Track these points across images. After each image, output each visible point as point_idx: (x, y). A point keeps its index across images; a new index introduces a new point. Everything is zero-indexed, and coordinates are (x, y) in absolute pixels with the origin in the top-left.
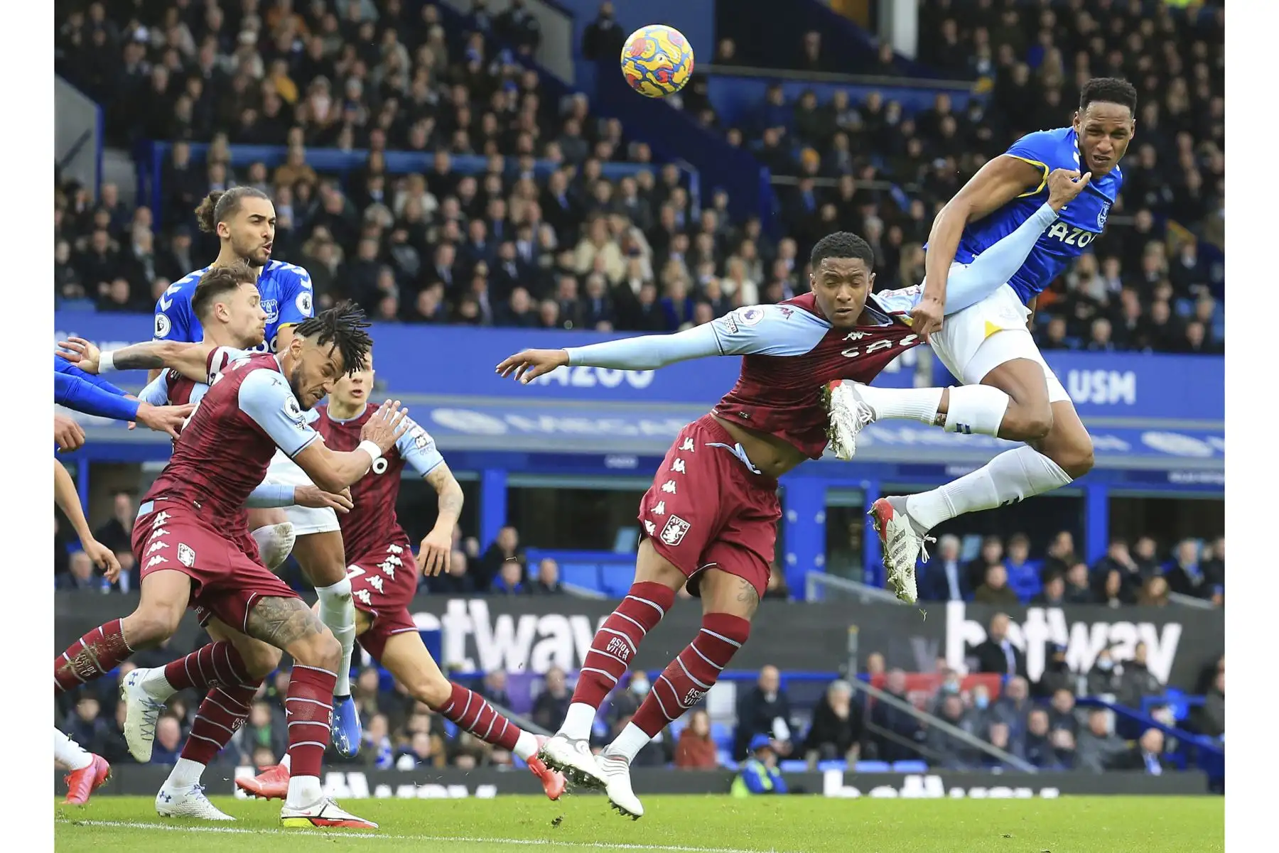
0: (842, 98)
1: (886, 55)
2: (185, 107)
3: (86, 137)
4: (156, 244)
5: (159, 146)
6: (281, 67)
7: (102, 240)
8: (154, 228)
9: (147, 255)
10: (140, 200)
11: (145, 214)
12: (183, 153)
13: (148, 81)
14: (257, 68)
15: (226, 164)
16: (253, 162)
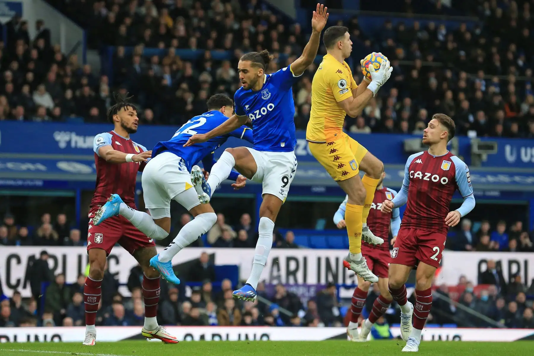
0: (417, 25)
1: (439, 6)
2: (123, 29)
3: (78, 44)
4: (111, 91)
5: (111, 48)
6: (165, 11)
7: (87, 90)
8: (110, 85)
9: (107, 97)
10: (103, 72)
11: (105, 79)
12: (122, 51)
13: (106, 18)
14: (154, 12)
15: (141, 56)
16: (153, 55)
